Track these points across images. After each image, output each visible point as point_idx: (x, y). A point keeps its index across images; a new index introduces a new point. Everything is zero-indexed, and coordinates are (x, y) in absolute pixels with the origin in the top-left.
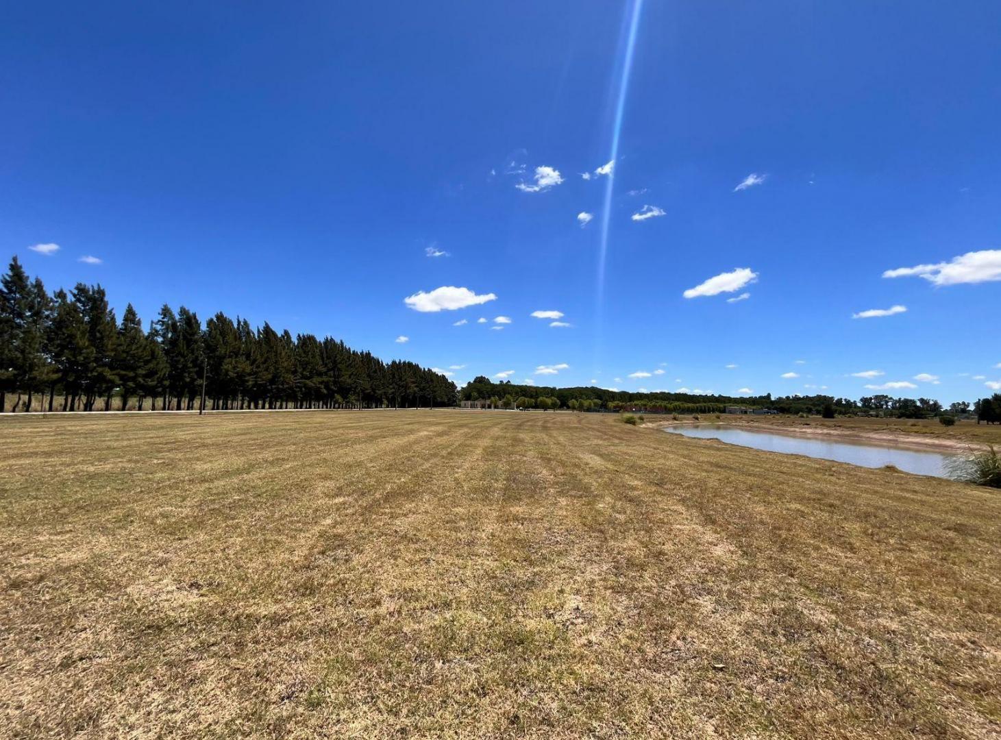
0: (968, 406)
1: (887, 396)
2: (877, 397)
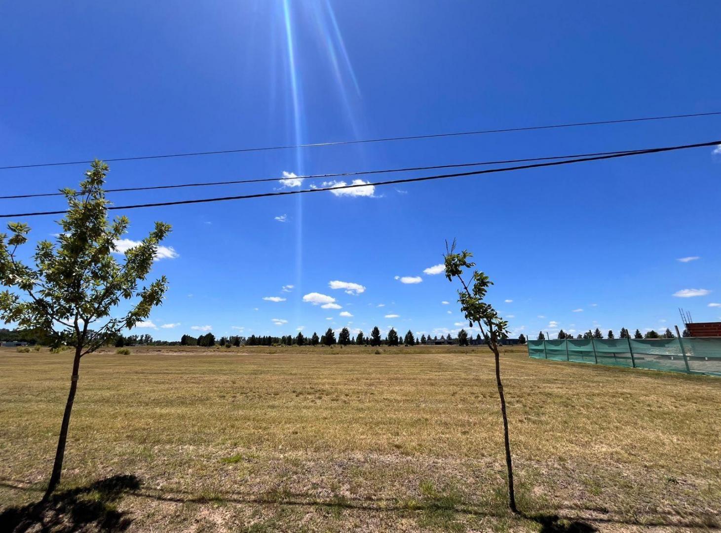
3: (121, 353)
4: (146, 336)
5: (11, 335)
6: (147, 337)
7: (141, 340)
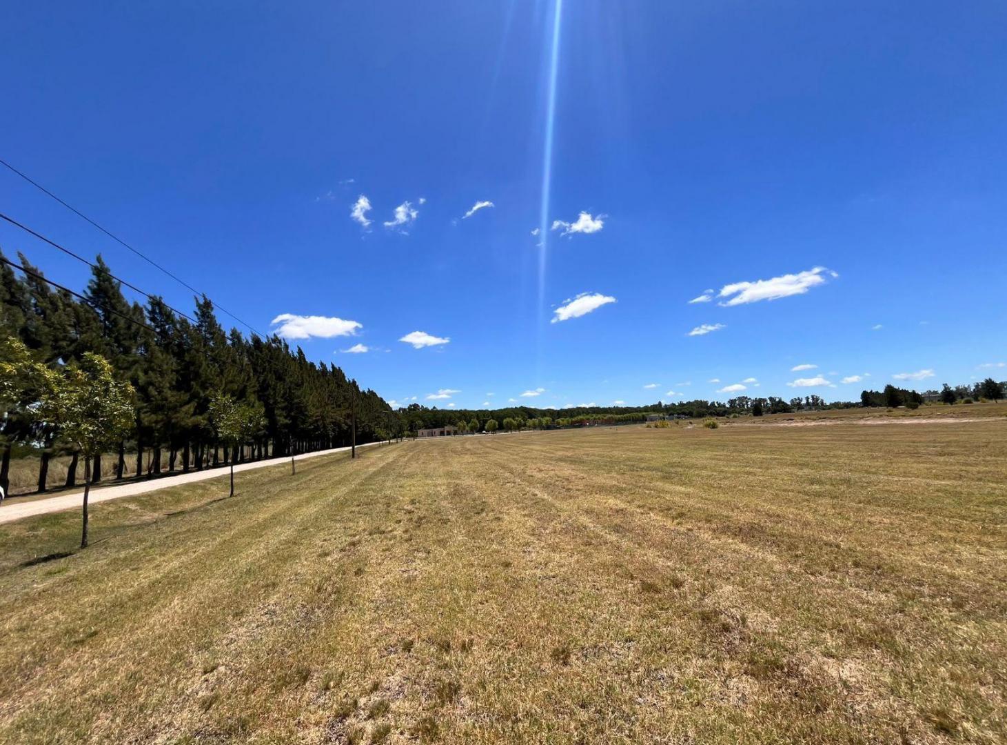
0: (801, 400)
1: (746, 398)
2: (739, 398)
3: (708, 426)
4: (813, 397)
5: (677, 408)
6: (815, 399)
7: (808, 403)
